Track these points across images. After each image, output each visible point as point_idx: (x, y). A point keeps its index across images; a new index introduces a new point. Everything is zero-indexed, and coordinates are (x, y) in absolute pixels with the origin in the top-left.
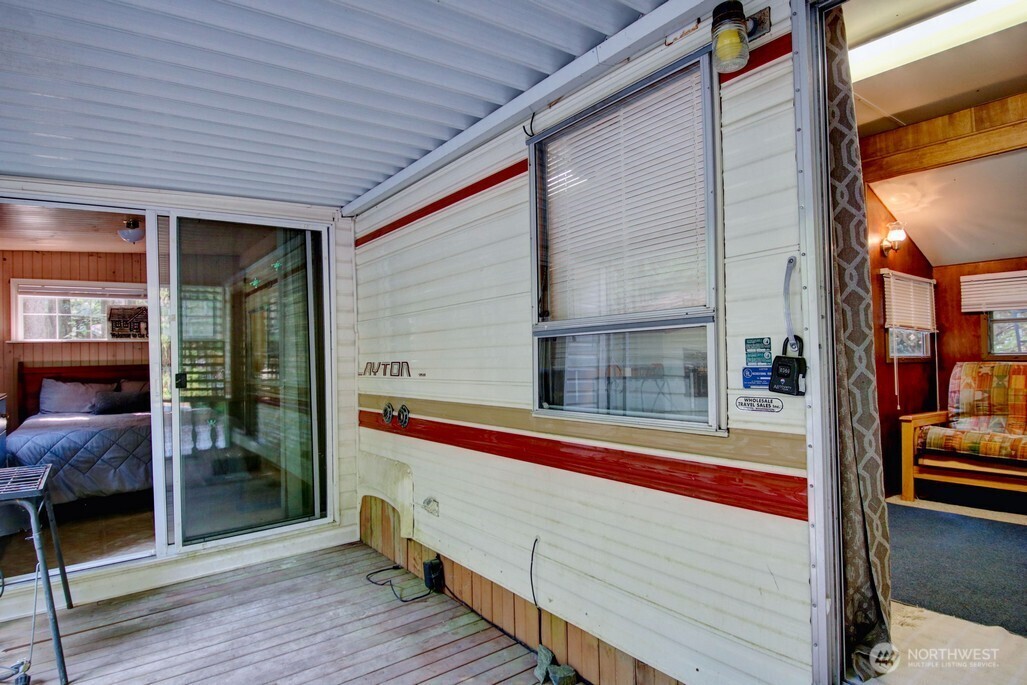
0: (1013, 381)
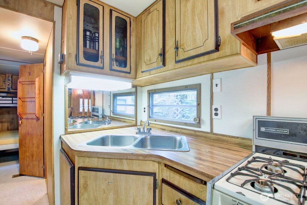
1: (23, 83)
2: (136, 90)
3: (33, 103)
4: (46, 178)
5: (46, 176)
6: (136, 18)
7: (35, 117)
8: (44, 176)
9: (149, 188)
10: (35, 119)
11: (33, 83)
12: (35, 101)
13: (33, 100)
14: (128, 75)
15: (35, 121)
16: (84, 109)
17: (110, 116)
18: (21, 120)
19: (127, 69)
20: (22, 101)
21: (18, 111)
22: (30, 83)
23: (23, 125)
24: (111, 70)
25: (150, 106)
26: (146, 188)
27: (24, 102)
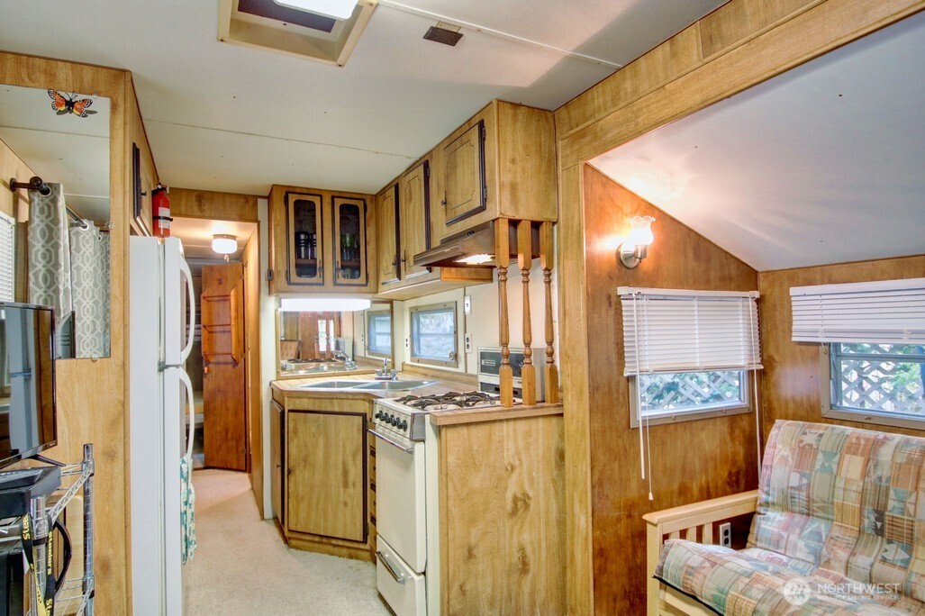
0: (845, 463)
1: (210, 299)
2: (392, 308)
3: (226, 334)
4: (250, 472)
5: (250, 469)
6: (375, 196)
7: (229, 359)
8: (247, 468)
9: (358, 430)
10: (231, 363)
11: (226, 298)
12: (230, 332)
13: (227, 328)
14: (364, 289)
15: (230, 367)
16: (328, 345)
17: (365, 357)
18: (207, 365)
19: (362, 280)
20: (209, 332)
21: (203, 350)
22: (221, 298)
23: (210, 375)
24: (335, 284)
25: (415, 338)
26: (355, 429)
27: (212, 332)
